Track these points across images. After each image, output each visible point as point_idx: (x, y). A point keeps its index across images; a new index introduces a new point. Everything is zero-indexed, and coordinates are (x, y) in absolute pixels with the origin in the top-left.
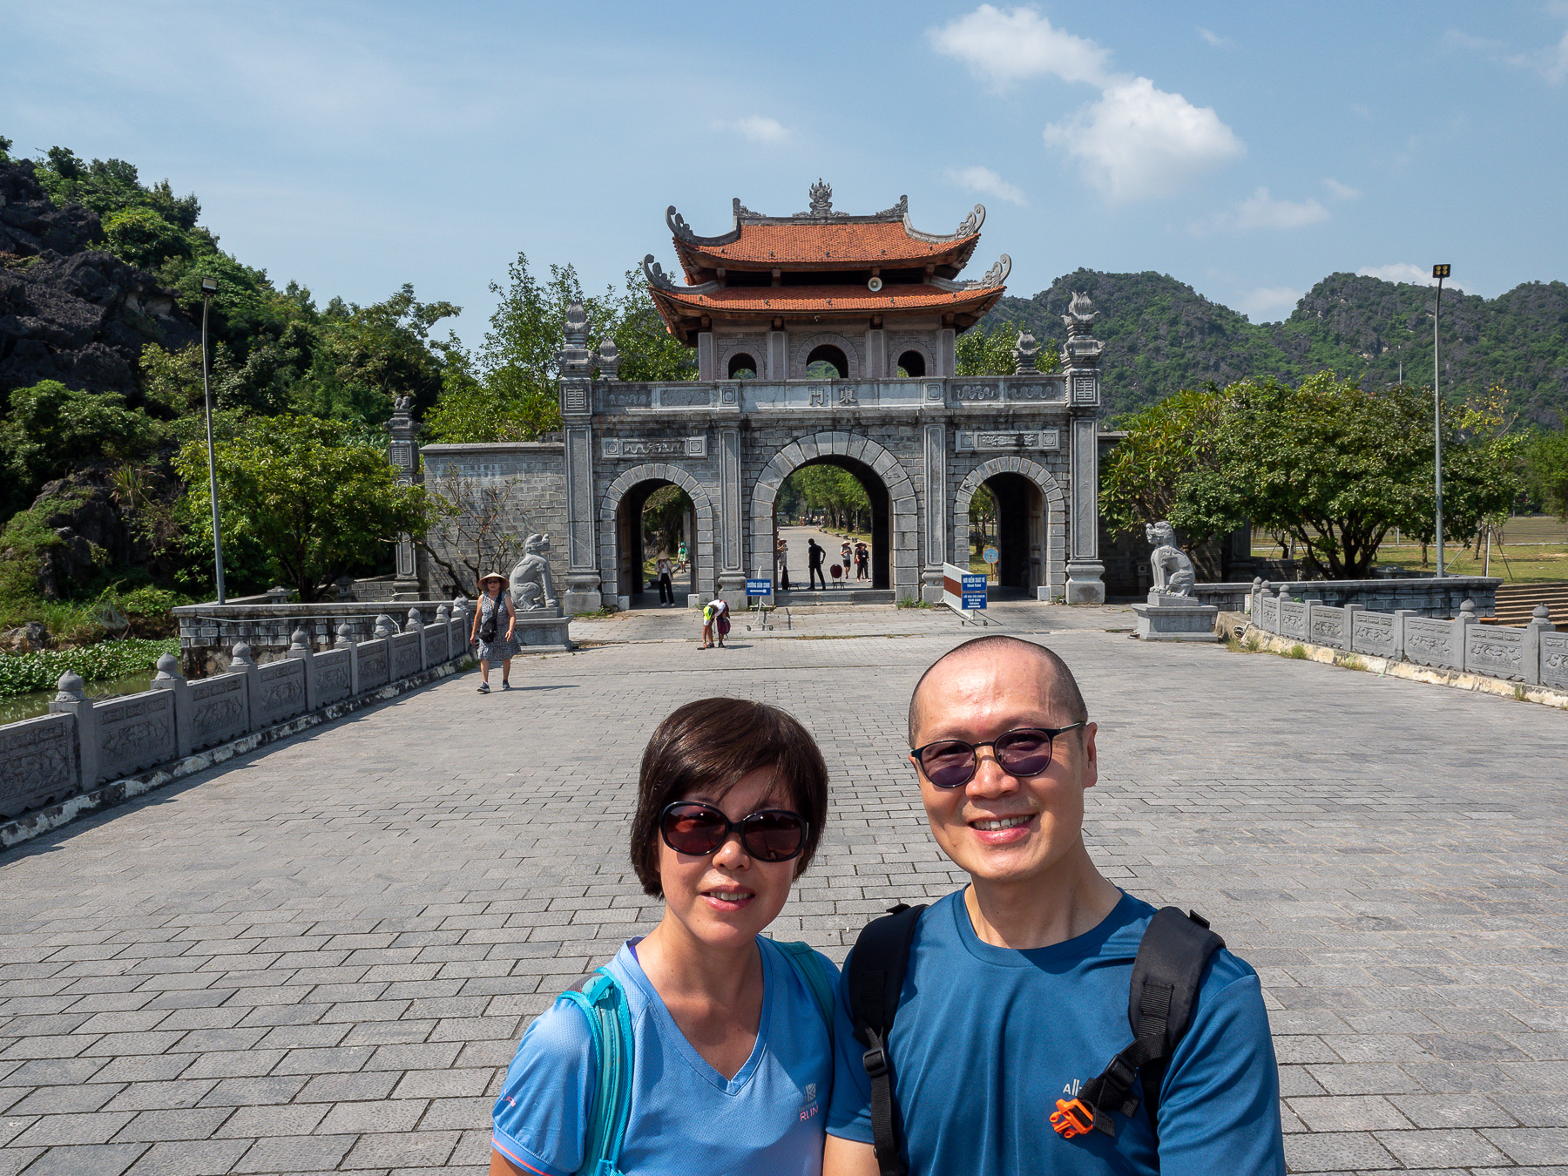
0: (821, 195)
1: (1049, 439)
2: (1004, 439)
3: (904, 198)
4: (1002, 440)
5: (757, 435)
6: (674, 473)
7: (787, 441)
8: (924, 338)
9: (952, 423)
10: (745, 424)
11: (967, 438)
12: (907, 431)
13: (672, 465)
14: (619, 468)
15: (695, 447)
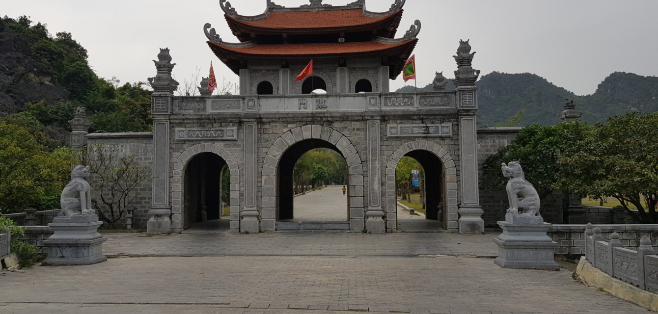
1: (446, 129)
4: (416, 130)
5: (267, 126)
6: (217, 149)
7: (285, 130)
8: (371, 72)
9: (385, 118)
10: (260, 120)
11: (394, 129)
12: (357, 125)
13: (217, 144)
14: (185, 146)
15: (230, 134)
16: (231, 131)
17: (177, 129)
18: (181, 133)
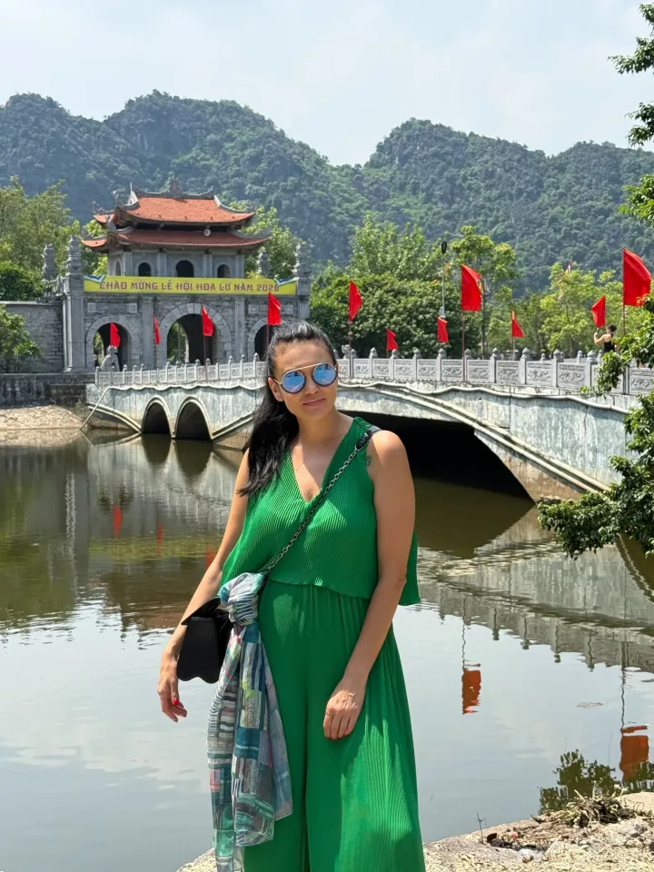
1: (289, 309)
5: (160, 303)
6: (121, 320)
7: (174, 307)
8: (229, 259)
9: (247, 301)
10: (155, 298)
12: (227, 304)
13: (120, 317)
14: (96, 318)
15: (132, 309)
16: (132, 306)
17: (89, 304)
18: (92, 307)
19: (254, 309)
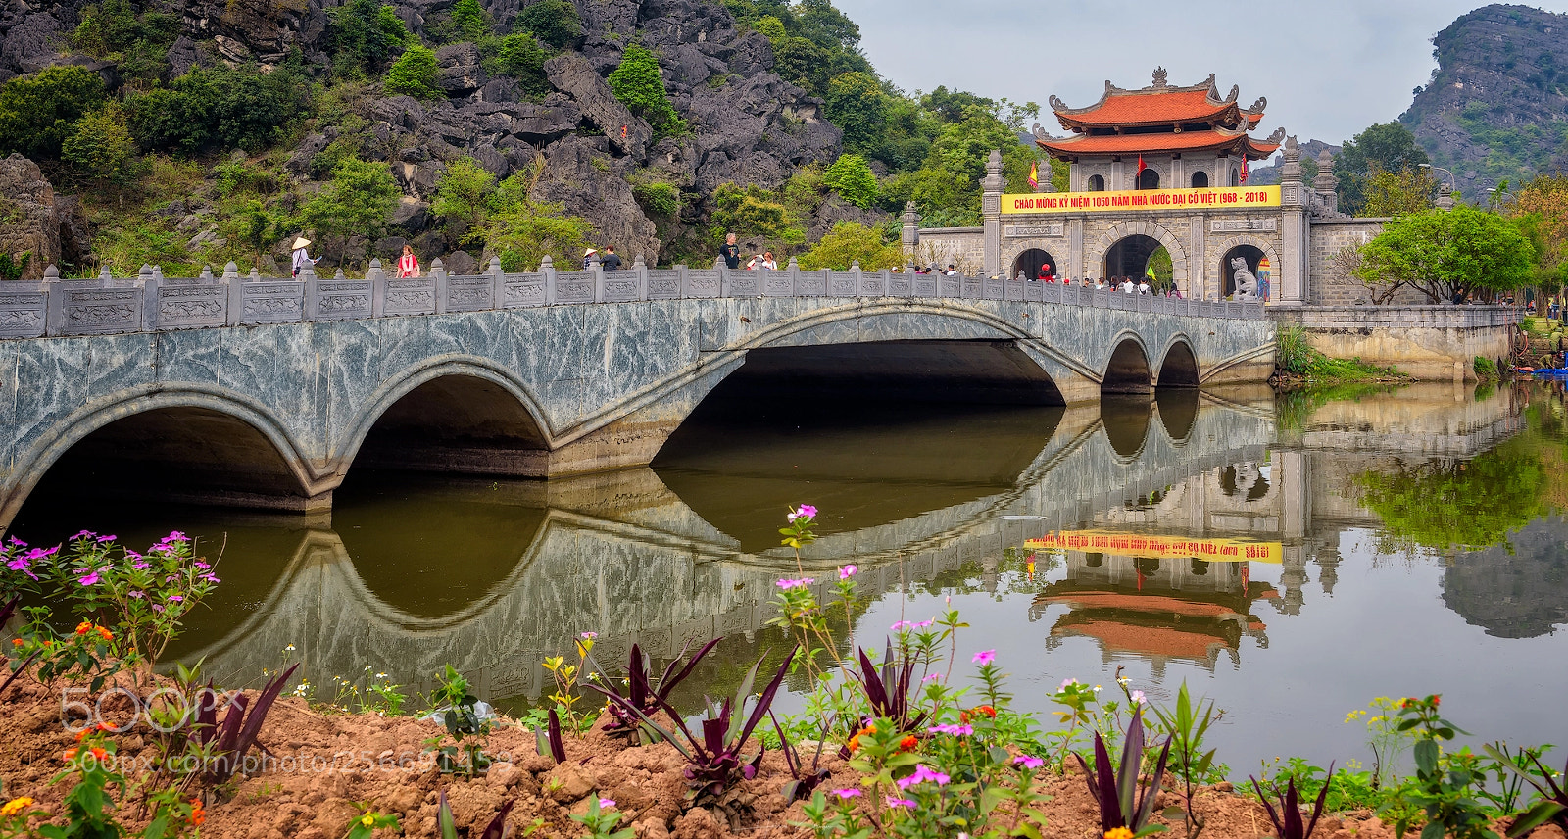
0: (1160, 75)
1: (1270, 223)
2: (1241, 223)
3: (1213, 75)
4: (1240, 226)
5: (1093, 223)
6: (1044, 244)
7: (1110, 226)
8: (1208, 164)
9: (1208, 214)
10: (1085, 217)
11: (1217, 224)
12: (1182, 221)
13: (1044, 240)
14: (1014, 243)
15: (1056, 231)
16: (1057, 228)
17: (1006, 226)
18: (1009, 230)
19: (1217, 226)
